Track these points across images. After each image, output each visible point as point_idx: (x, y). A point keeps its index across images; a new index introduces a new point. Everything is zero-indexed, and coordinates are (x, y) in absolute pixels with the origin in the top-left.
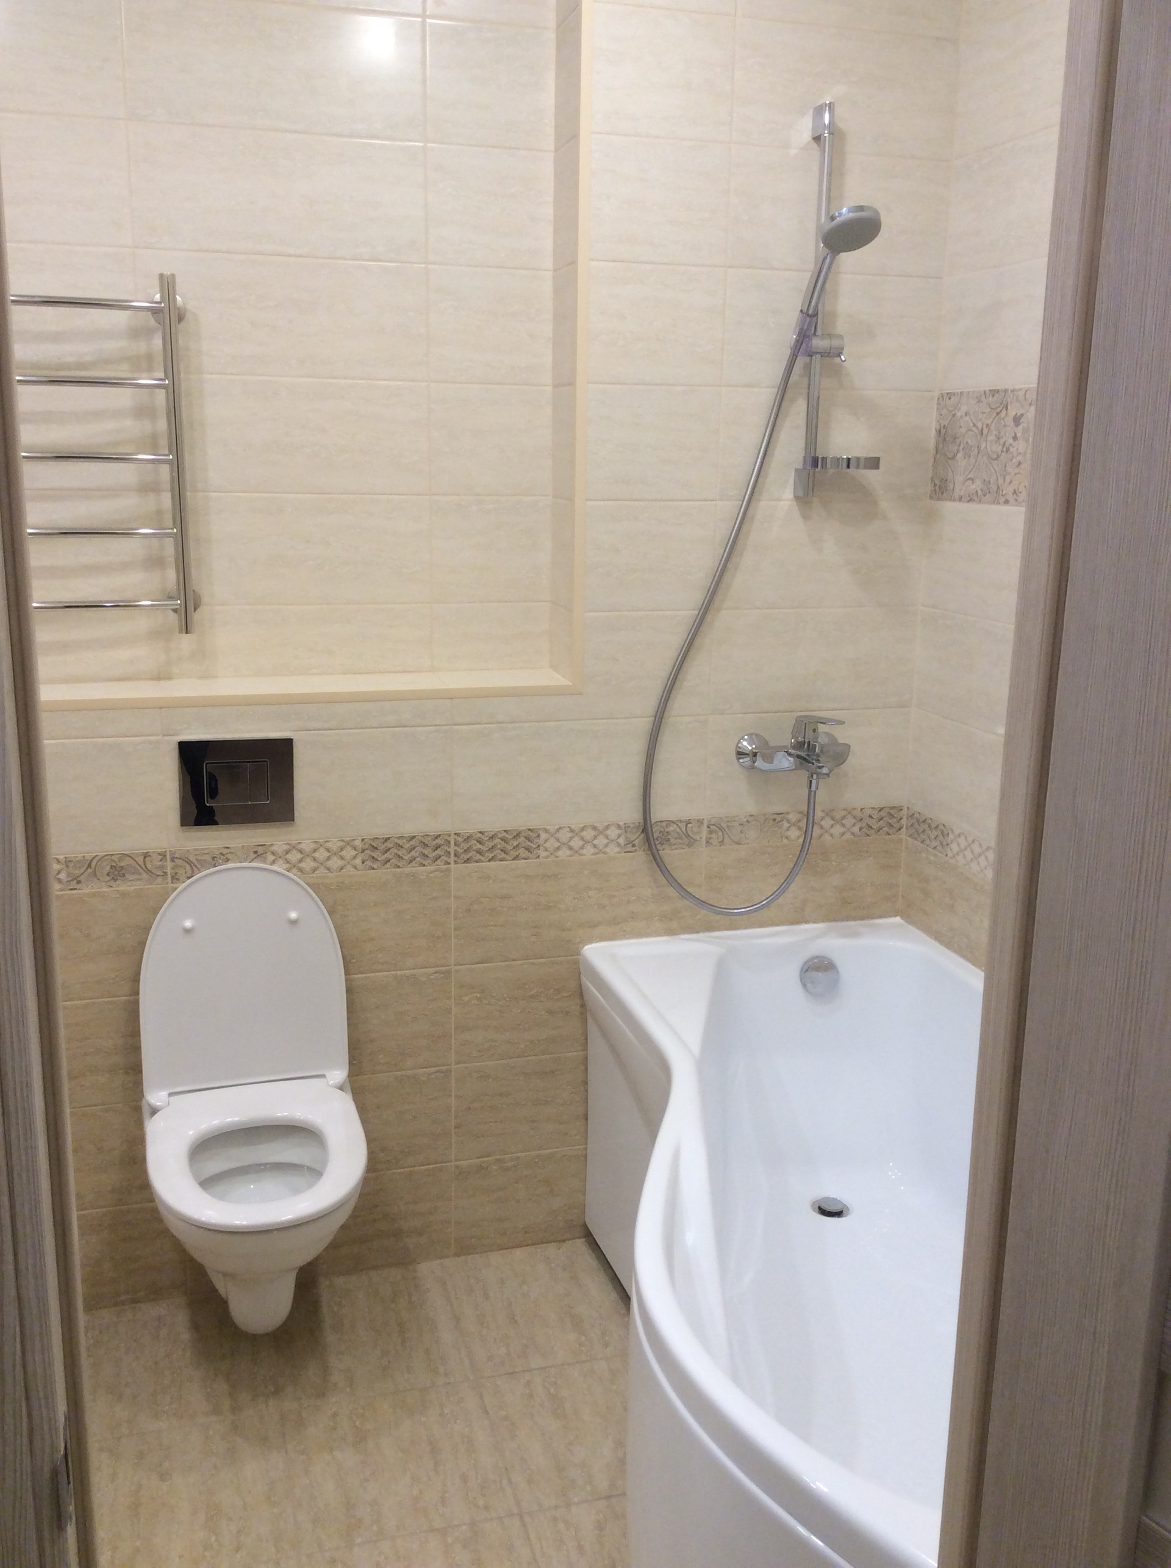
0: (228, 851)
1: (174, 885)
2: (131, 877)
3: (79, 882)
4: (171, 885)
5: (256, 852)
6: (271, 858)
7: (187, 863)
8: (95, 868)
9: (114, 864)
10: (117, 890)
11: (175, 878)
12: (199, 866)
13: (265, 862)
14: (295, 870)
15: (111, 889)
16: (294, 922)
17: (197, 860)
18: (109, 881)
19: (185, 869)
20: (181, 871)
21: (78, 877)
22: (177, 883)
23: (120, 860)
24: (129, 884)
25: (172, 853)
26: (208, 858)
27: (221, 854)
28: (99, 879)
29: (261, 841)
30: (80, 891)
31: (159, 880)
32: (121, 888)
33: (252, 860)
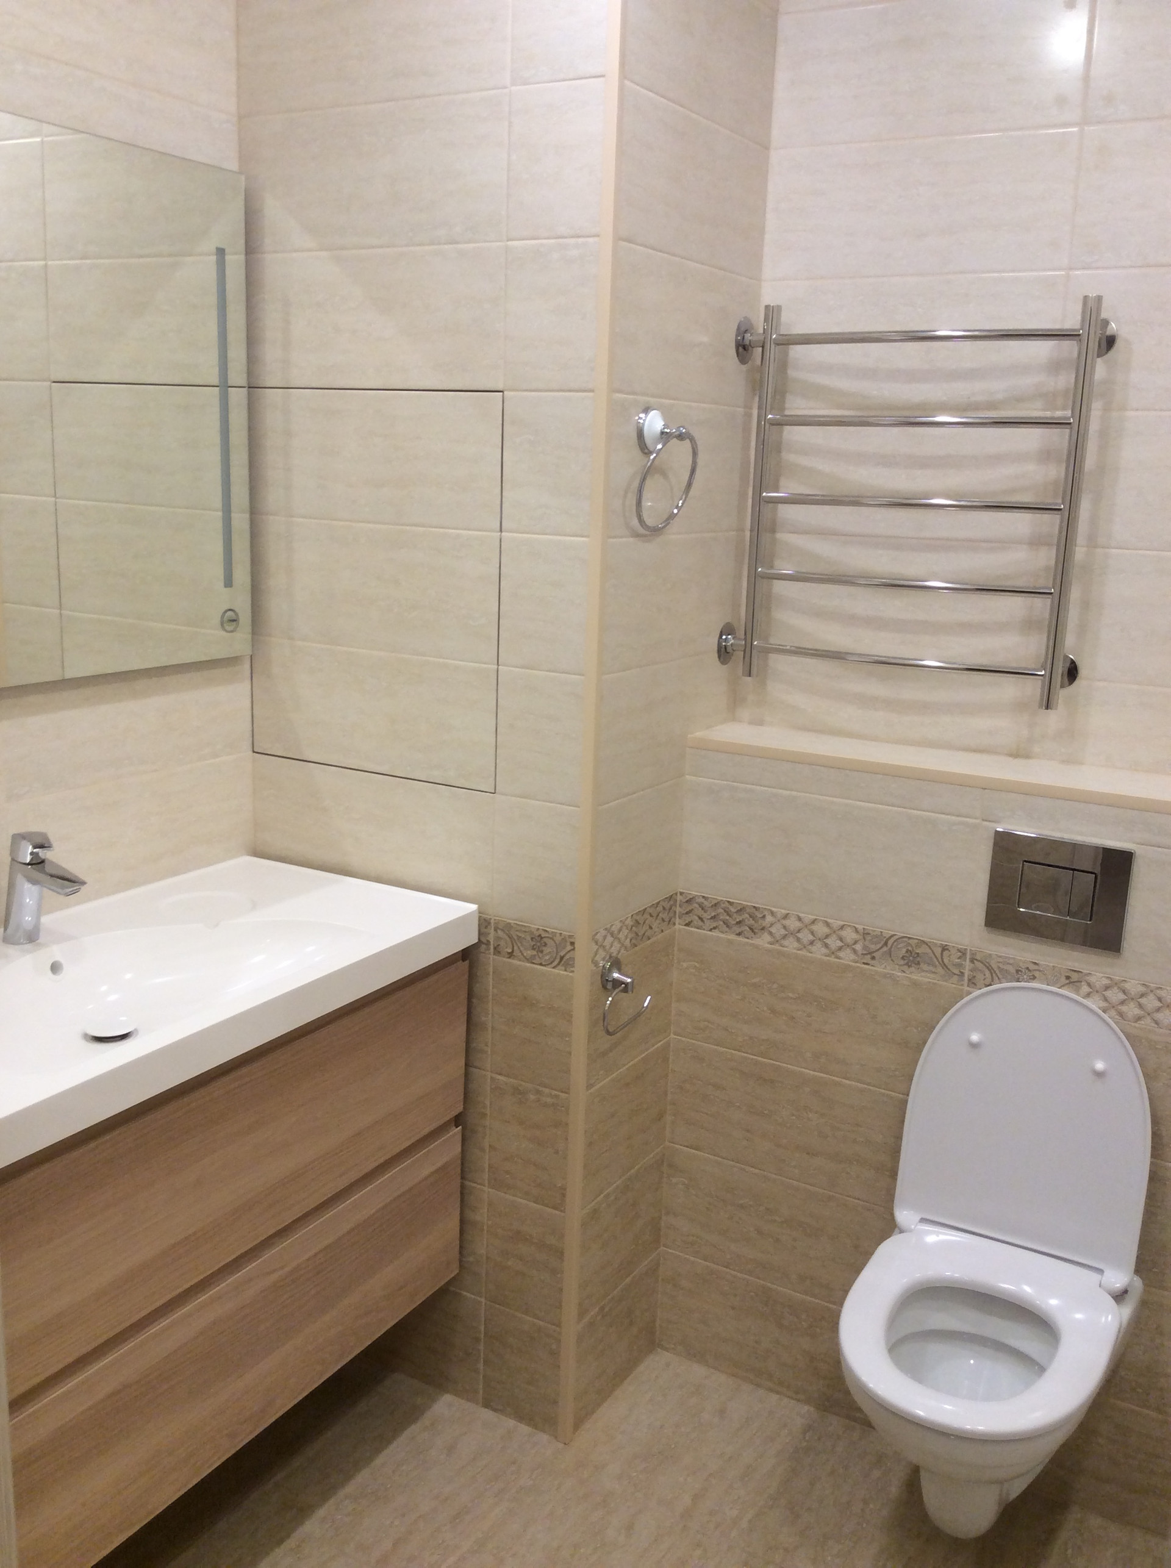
0: (1036, 967)
1: (971, 989)
2: (925, 967)
3: (873, 958)
4: (966, 988)
5: (1068, 978)
6: (1085, 989)
7: (988, 968)
8: (891, 947)
9: (910, 948)
10: (910, 978)
11: (972, 982)
12: (1000, 976)
13: (1077, 991)
14: (1113, 1013)
15: (904, 974)
16: (1099, 1075)
17: (999, 967)
18: (904, 965)
19: (985, 975)
20: (980, 976)
21: (874, 952)
22: (973, 988)
23: (917, 946)
24: (923, 974)
25: (973, 954)
26: (1012, 970)
27: (1027, 968)
28: (892, 960)
29: (1077, 966)
30: (872, 968)
31: (955, 978)
32: (914, 977)
33: (1063, 986)
